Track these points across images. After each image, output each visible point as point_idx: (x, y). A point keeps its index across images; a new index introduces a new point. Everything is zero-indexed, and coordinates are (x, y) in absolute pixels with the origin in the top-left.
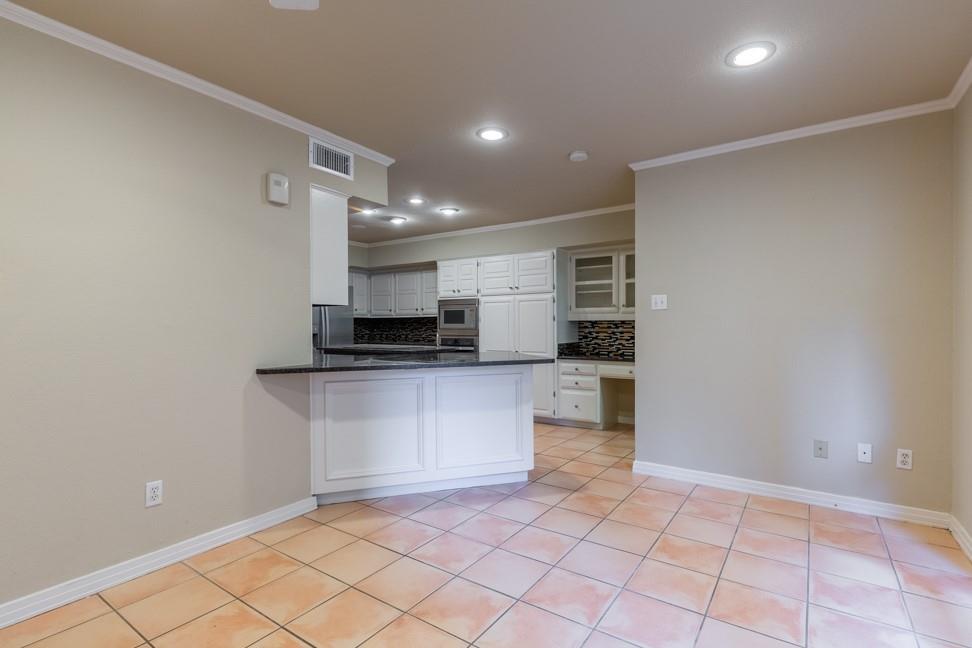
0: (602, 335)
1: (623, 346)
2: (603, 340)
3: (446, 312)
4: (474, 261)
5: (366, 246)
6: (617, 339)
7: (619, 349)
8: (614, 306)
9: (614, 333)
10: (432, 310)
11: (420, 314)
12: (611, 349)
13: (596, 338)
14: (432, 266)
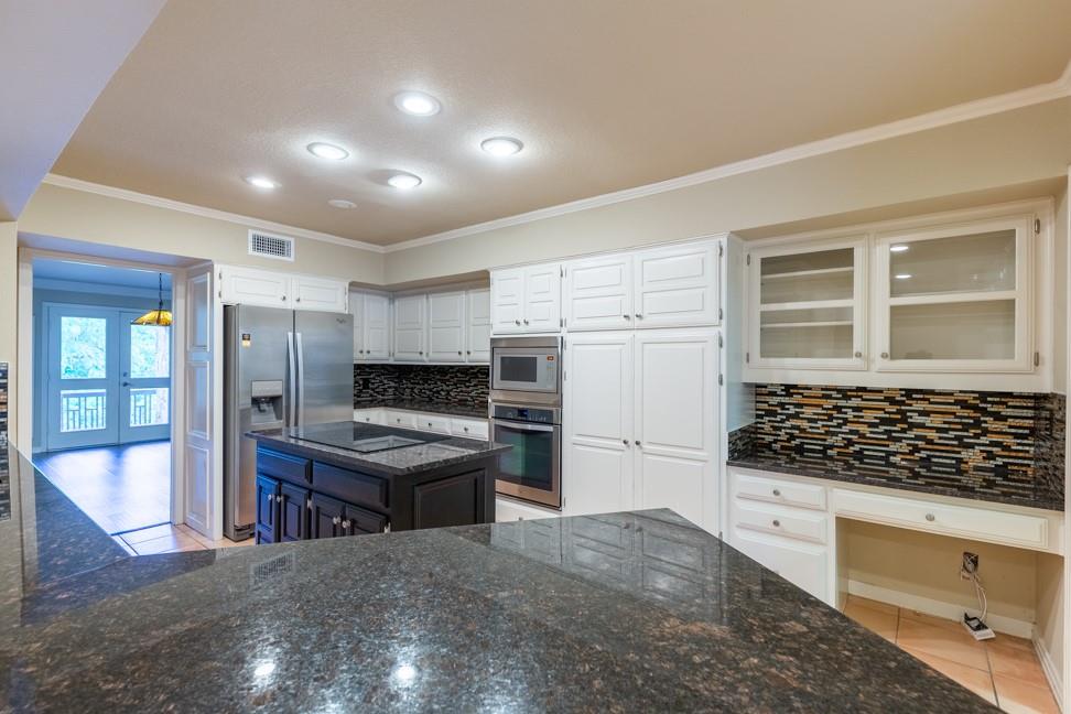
0: (808, 412)
1: (863, 436)
2: (810, 420)
3: (503, 359)
4: (555, 267)
5: (381, 249)
6: (846, 421)
7: (850, 443)
8: (859, 355)
9: (838, 409)
10: (481, 356)
11: (466, 361)
12: (830, 440)
13: (796, 416)
14: (480, 280)
